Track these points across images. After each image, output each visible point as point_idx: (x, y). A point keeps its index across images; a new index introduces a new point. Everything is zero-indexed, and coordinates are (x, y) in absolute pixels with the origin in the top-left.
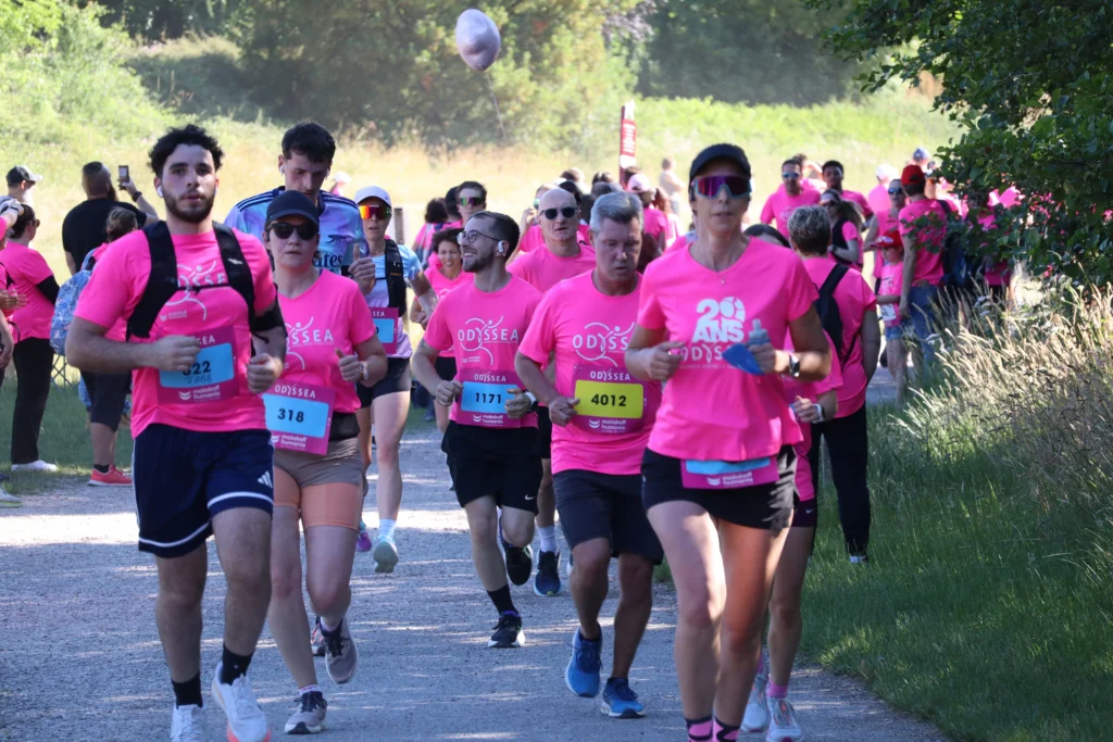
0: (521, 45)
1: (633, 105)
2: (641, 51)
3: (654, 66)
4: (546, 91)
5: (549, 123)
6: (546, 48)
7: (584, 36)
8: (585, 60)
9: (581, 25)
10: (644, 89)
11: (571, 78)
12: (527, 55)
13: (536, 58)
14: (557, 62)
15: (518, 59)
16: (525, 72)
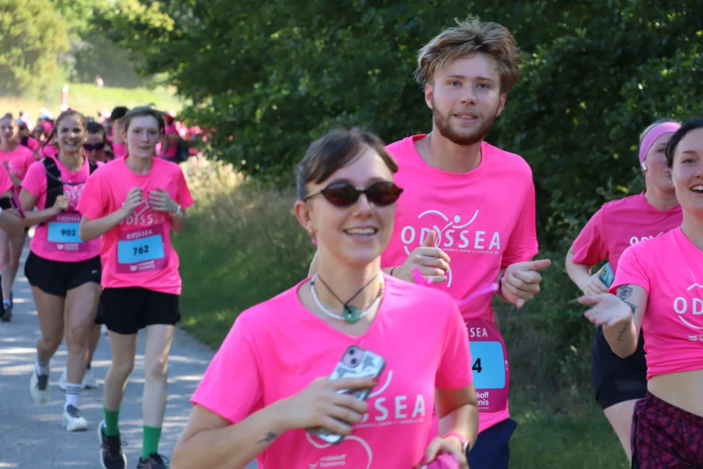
0: (26, 63)
1: (66, 88)
2: (71, 67)
3: (75, 73)
4: (35, 80)
5: (35, 90)
6: (35, 64)
7: (50, 59)
8: (49, 69)
9: (48, 55)
10: (71, 80)
11: (44, 76)
12: (28, 66)
13: (31, 68)
14: (39, 69)
15: (25, 67)
16: (26, 73)
